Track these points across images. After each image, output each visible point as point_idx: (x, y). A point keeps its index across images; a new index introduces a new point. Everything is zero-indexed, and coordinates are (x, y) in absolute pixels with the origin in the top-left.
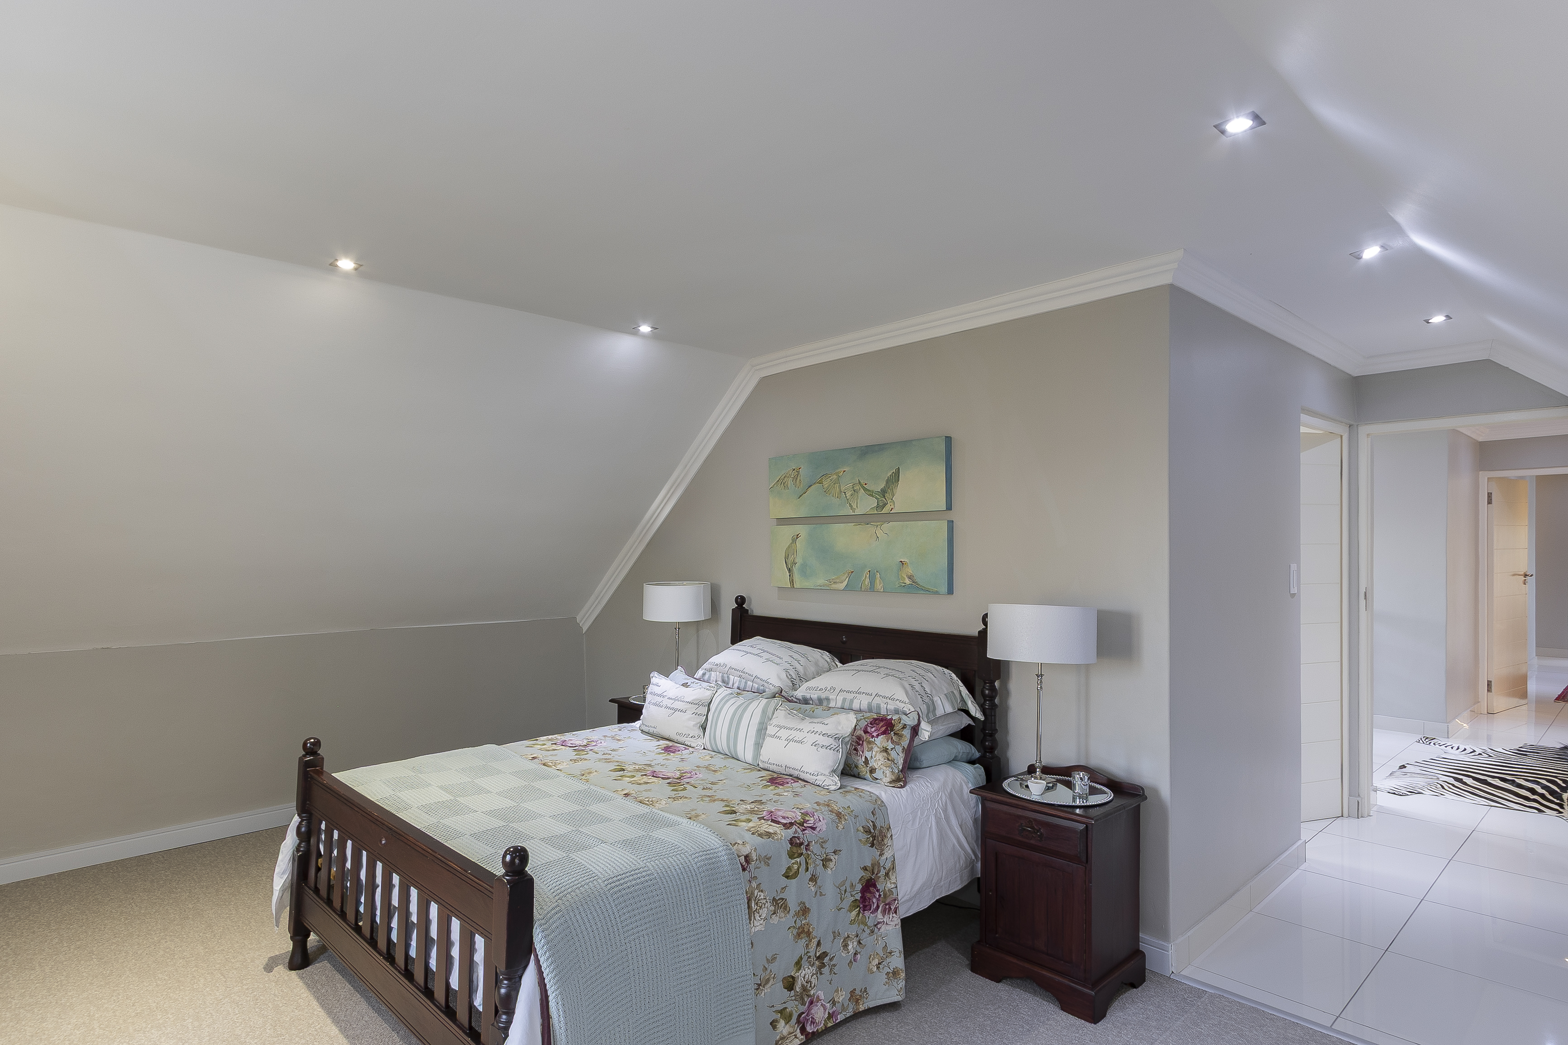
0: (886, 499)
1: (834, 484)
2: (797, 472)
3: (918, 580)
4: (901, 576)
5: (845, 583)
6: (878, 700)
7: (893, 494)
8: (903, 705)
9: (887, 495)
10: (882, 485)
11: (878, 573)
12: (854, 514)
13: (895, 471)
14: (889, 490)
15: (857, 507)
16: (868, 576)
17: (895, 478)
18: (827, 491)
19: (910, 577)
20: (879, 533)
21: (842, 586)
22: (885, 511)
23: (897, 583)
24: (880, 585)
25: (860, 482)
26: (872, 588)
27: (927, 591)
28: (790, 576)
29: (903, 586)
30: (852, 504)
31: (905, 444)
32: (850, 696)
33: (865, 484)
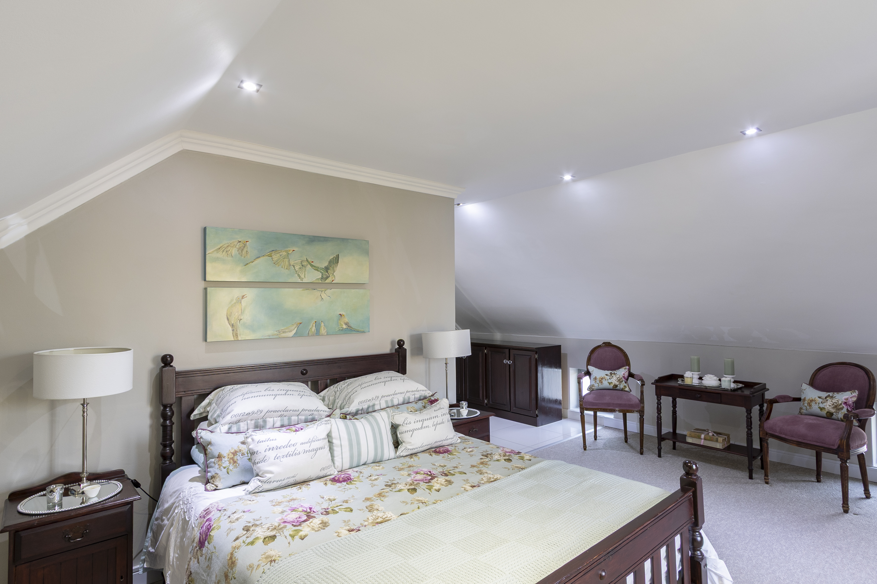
0: (328, 274)
1: (284, 258)
2: (244, 244)
3: (352, 325)
4: (340, 323)
5: (294, 332)
6: (408, 395)
7: (334, 271)
8: (424, 392)
9: (329, 271)
10: (326, 264)
11: (322, 323)
12: (302, 282)
13: (335, 256)
14: (331, 268)
15: (305, 277)
16: (314, 325)
17: (336, 260)
18: (277, 263)
19: (346, 324)
20: (324, 296)
21: (291, 334)
22: (328, 281)
23: (337, 328)
24: (324, 330)
25: (307, 260)
26: (318, 333)
27: (358, 331)
28: (233, 330)
29: (342, 330)
30: (300, 275)
31: (344, 241)
32: (389, 399)
33: (312, 262)
